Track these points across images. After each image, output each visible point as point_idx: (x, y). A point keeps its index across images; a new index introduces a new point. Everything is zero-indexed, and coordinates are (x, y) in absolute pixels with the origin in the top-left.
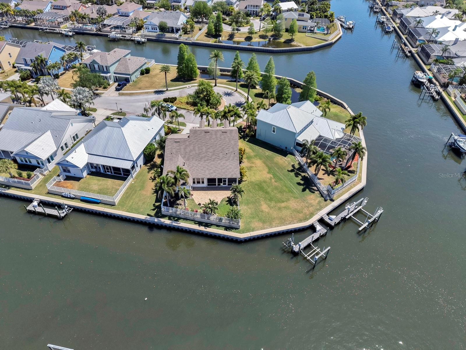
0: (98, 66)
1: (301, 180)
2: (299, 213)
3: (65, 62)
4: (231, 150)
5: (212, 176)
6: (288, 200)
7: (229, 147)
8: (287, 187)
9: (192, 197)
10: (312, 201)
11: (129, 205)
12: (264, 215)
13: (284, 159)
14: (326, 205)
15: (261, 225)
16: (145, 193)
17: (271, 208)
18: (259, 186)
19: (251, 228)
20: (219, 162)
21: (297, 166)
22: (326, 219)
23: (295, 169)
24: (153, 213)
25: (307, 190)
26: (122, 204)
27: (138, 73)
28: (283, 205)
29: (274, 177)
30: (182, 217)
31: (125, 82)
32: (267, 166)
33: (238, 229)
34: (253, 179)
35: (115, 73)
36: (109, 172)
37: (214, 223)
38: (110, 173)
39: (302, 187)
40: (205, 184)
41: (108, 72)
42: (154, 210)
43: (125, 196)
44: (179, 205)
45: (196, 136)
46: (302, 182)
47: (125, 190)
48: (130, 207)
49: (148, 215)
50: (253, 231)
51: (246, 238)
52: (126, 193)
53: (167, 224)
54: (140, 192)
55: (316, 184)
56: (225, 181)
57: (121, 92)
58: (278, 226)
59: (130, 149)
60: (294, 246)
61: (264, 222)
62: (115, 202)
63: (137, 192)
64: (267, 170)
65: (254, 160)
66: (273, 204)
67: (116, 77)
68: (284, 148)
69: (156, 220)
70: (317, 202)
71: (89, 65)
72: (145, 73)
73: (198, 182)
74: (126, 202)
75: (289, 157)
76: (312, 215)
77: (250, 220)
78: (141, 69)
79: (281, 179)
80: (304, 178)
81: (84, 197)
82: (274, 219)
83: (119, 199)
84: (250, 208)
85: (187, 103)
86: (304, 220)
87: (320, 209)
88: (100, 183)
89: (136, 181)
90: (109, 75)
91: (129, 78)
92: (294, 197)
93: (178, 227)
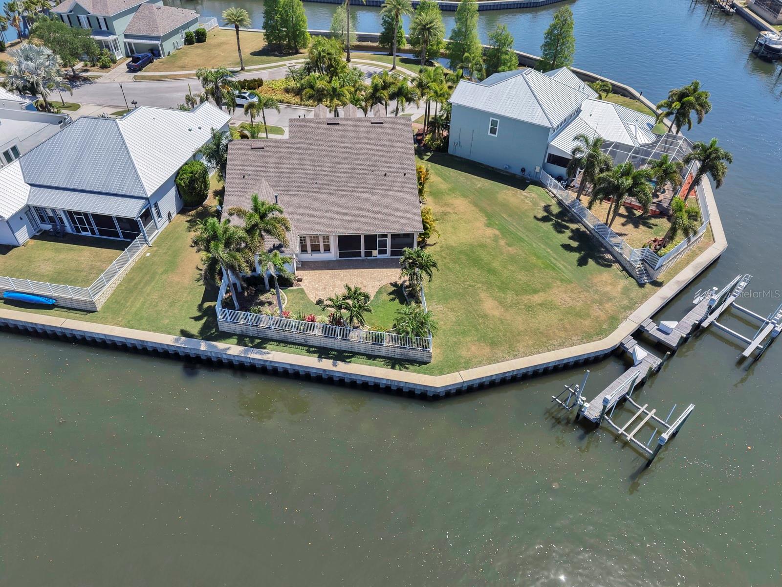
0: (88, 18)
1: (570, 238)
2: (580, 317)
3: (17, 16)
4: (397, 165)
5: (351, 231)
6: (546, 287)
7: (391, 158)
8: (538, 257)
9: (299, 285)
10: (608, 288)
11: (134, 309)
12: (491, 326)
13: (522, 195)
14: (645, 297)
15: (487, 350)
16: (176, 279)
17: (507, 307)
18: (467, 255)
19: (462, 361)
20: (366, 195)
21: (555, 209)
22: (652, 329)
23: (553, 215)
24: (195, 328)
25: (591, 262)
26: (115, 308)
27: (180, 39)
28: (537, 298)
29: (502, 234)
30: (274, 337)
31: (150, 55)
32: (482, 210)
33: (425, 363)
34: (453, 241)
35: (126, 36)
36: (85, 230)
37: (361, 348)
38: (89, 234)
39: (576, 255)
40: (334, 254)
41: (110, 32)
42: (197, 319)
43: (123, 288)
44: (266, 305)
45: (306, 134)
46: (575, 244)
47: (127, 272)
48: (136, 314)
49: (184, 333)
50: (466, 368)
51: (450, 388)
52: (128, 279)
53: (234, 356)
54: (164, 277)
55: (609, 247)
56: (383, 244)
57: (139, 73)
58: (531, 354)
59: (139, 171)
60: (587, 405)
61: (493, 344)
62: (94, 303)
63: (157, 277)
64: (483, 220)
65: (450, 199)
66: (510, 297)
67: (129, 44)
68: (518, 172)
69: (203, 346)
70: (619, 290)
71: (68, 16)
72: (194, 40)
73: (315, 249)
74: (127, 302)
75: (533, 191)
76: (614, 322)
77: (455, 340)
78: (187, 30)
79: (521, 240)
80: (577, 235)
81: (14, 292)
82: (519, 334)
83: (108, 295)
84: (452, 310)
85: (287, 91)
86: (598, 334)
87: (632, 306)
88: (62, 256)
89: (157, 251)
90: (112, 37)
91: (157, 46)
92: (562, 280)
93: (262, 363)
